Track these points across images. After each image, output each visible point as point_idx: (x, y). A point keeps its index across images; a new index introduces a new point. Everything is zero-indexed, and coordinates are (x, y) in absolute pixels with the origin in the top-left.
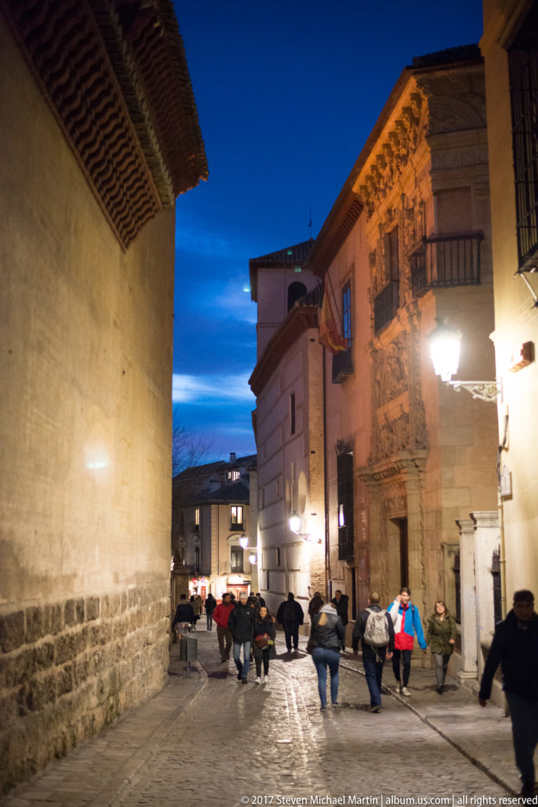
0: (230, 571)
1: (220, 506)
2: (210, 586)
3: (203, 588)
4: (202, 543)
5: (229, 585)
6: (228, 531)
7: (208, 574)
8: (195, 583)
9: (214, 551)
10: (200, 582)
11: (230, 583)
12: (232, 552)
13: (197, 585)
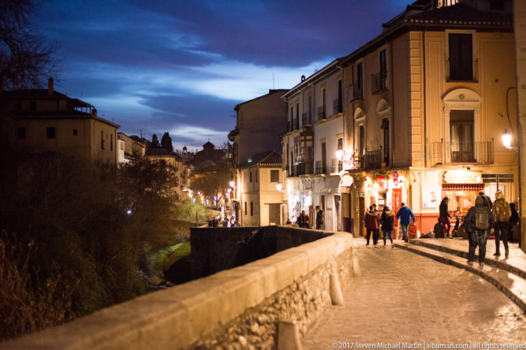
0: (448, 160)
1: (427, 33)
2: (410, 187)
3: (397, 192)
4: (393, 111)
5: (446, 186)
6: (444, 81)
7: (406, 165)
8: (381, 185)
9: (416, 121)
10: (391, 181)
11: (449, 181)
12: (452, 122)
13: (385, 187)
